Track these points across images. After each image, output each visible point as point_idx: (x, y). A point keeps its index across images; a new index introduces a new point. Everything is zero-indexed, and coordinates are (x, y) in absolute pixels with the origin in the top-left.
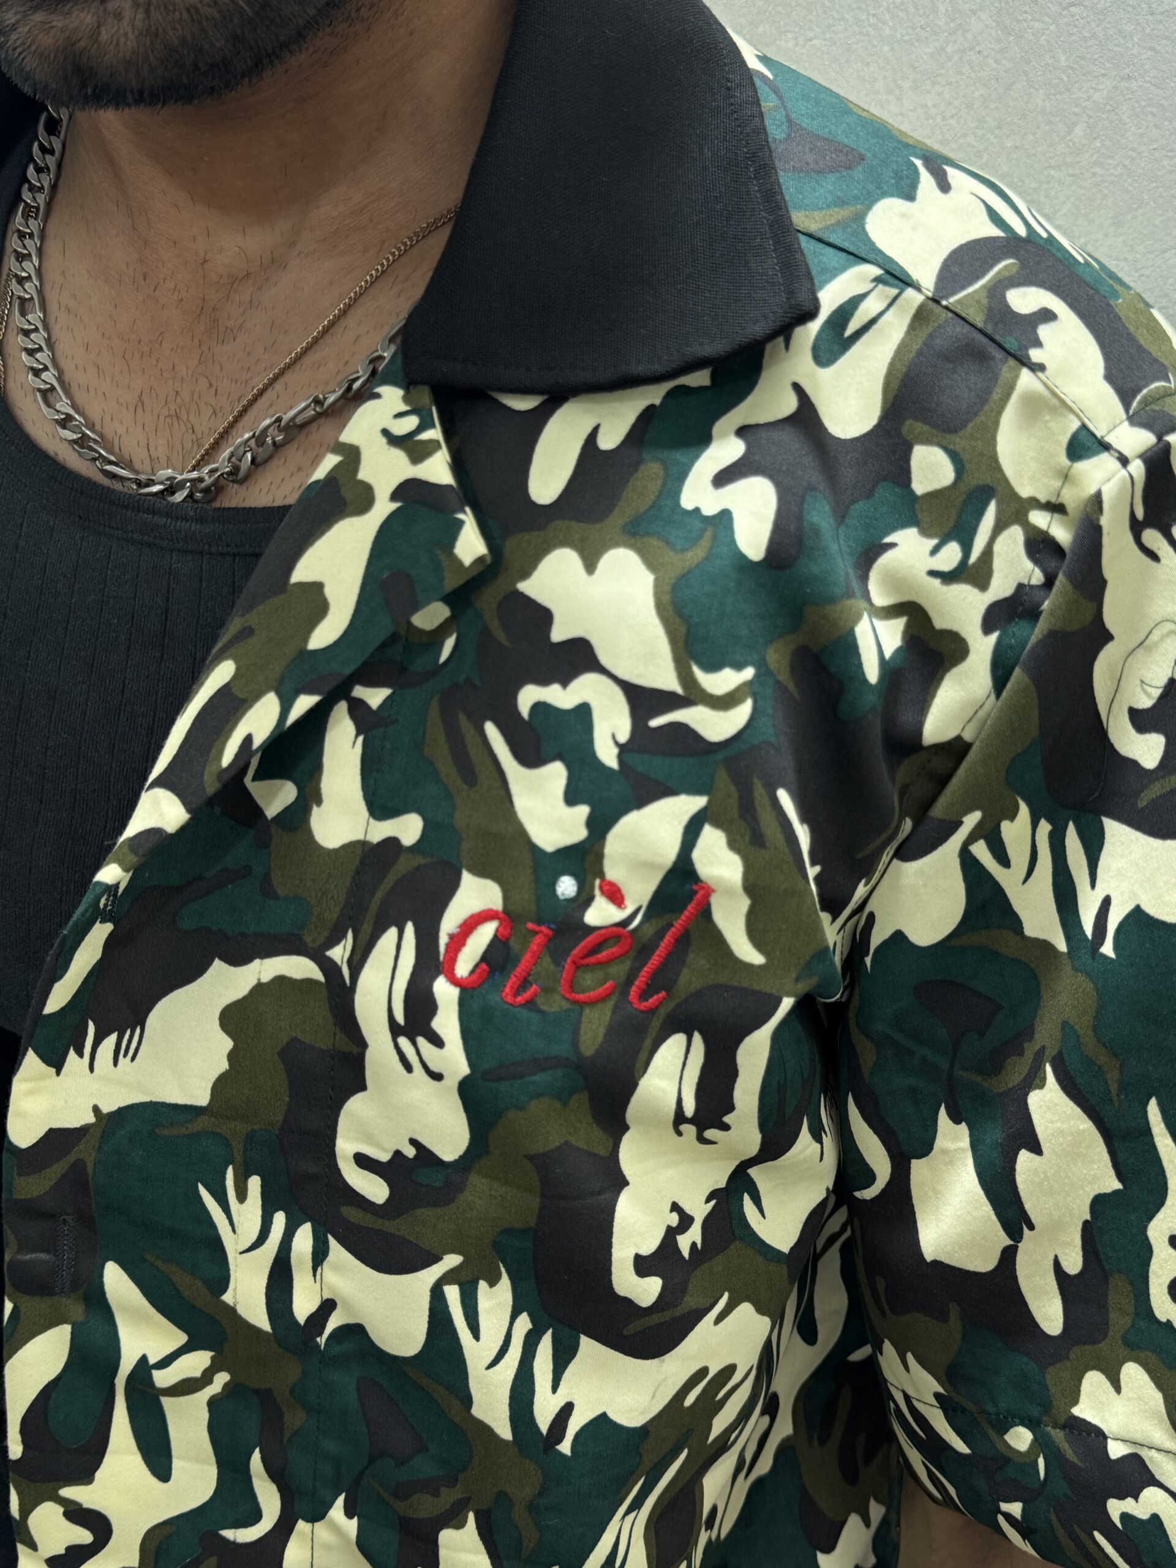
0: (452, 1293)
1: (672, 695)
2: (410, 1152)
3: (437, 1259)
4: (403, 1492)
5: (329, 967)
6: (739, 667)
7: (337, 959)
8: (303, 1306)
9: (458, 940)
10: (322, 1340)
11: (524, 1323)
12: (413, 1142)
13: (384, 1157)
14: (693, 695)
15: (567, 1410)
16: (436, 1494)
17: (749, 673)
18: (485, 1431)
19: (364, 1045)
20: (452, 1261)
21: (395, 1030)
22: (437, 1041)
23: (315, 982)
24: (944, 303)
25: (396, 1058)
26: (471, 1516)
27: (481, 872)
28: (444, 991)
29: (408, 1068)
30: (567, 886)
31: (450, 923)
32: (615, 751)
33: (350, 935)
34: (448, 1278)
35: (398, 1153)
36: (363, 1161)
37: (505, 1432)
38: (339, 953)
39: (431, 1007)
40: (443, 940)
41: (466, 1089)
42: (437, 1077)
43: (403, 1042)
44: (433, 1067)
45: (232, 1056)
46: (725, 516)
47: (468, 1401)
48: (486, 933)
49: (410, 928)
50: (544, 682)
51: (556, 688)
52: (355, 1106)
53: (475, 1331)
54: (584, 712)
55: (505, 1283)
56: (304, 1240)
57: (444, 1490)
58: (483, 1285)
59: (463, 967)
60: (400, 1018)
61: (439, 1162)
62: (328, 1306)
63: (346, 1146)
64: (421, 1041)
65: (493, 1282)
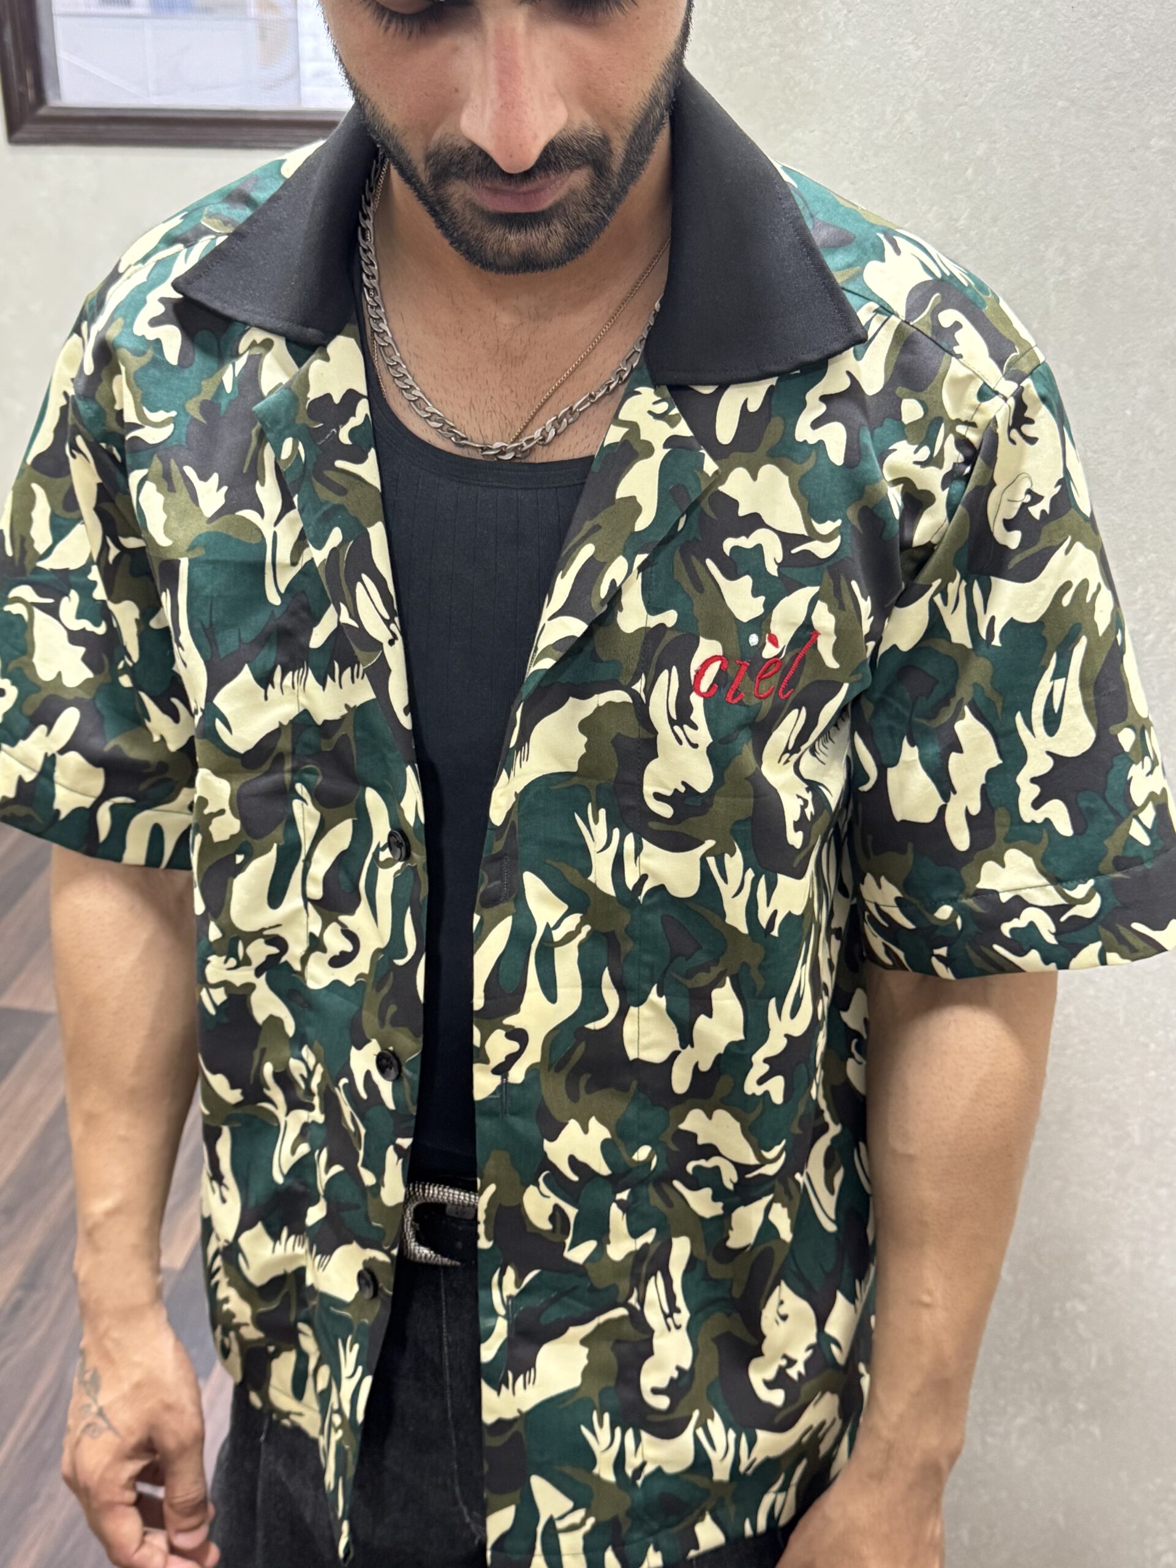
0: (711, 861)
1: (803, 536)
2: (682, 789)
3: (702, 843)
4: (689, 975)
5: (634, 695)
6: (834, 520)
7: (638, 690)
8: (631, 880)
9: (700, 673)
10: (641, 898)
11: (750, 874)
12: (684, 783)
13: (669, 793)
14: (813, 536)
15: (775, 914)
16: (708, 971)
17: (839, 522)
18: (734, 930)
19: (656, 733)
20: (710, 844)
21: (672, 723)
22: (694, 727)
23: (628, 703)
24: (911, 323)
25: (673, 737)
26: (728, 980)
27: (710, 636)
28: (696, 701)
29: (680, 742)
30: (754, 640)
31: (695, 664)
32: (776, 567)
33: (643, 676)
34: (709, 853)
35: (676, 791)
36: (658, 796)
37: (744, 929)
38: (639, 686)
39: (690, 709)
40: (693, 674)
41: (711, 751)
42: (695, 746)
43: (677, 728)
44: (693, 741)
45: (587, 746)
46: (821, 444)
47: (723, 915)
48: (715, 667)
49: (674, 669)
50: (737, 535)
51: (743, 538)
52: (653, 767)
53: (725, 879)
54: (759, 548)
55: (738, 852)
56: (630, 843)
57: (712, 968)
58: (727, 856)
59: (705, 685)
60: (674, 716)
61: (698, 793)
62: (643, 878)
63: (648, 789)
64: (686, 727)
65: (732, 854)
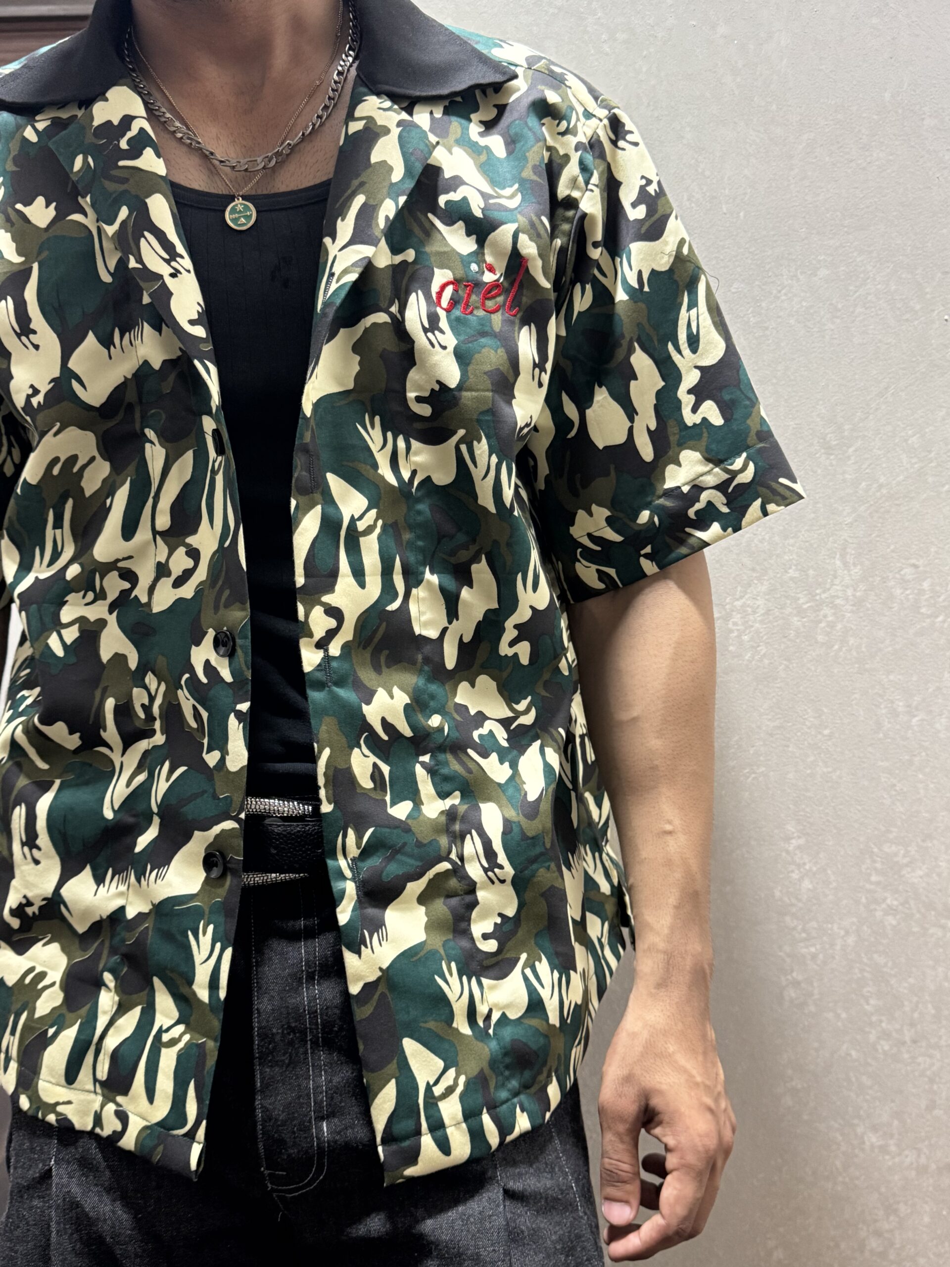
0: (463, 448)
2: (437, 387)
3: (455, 434)
4: (453, 553)
5: (391, 315)
6: (511, 186)
7: (394, 312)
8: (406, 475)
9: (440, 294)
10: (414, 490)
11: (494, 458)
12: (438, 383)
13: (427, 394)
14: (499, 196)
16: (468, 549)
17: (516, 186)
18: (485, 509)
19: (413, 342)
20: (461, 432)
21: (425, 331)
23: (388, 323)
25: (427, 342)
26: (483, 557)
27: (441, 267)
28: (440, 313)
29: (433, 346)
30: (474, 267)
31: (435, 288)
33: (396, 301)
34: (461, 441)
35: (432, 390)
36: (419, 399)
37: (493, 510)
38: (394, 309)
39: (437, 319)
40: (435, 293)
41: (457, 351)
42: (444, 348)
43: (430, 335)
44: (443, 343)
45: (360, 363)
46: (488, 147)
47: (475, 497)
48: (450, 289)
49: (420, 292)
52: (412, 374)
53: (475, 462)
55: (485, 439)
56: (401, 444)
57: (471, 547)
58: (475, 443)
59: (445, 301)
60: (426, 325)
61: (449, 389)
62: (414, 473)
63: (411, 394)
64: (436, 333)
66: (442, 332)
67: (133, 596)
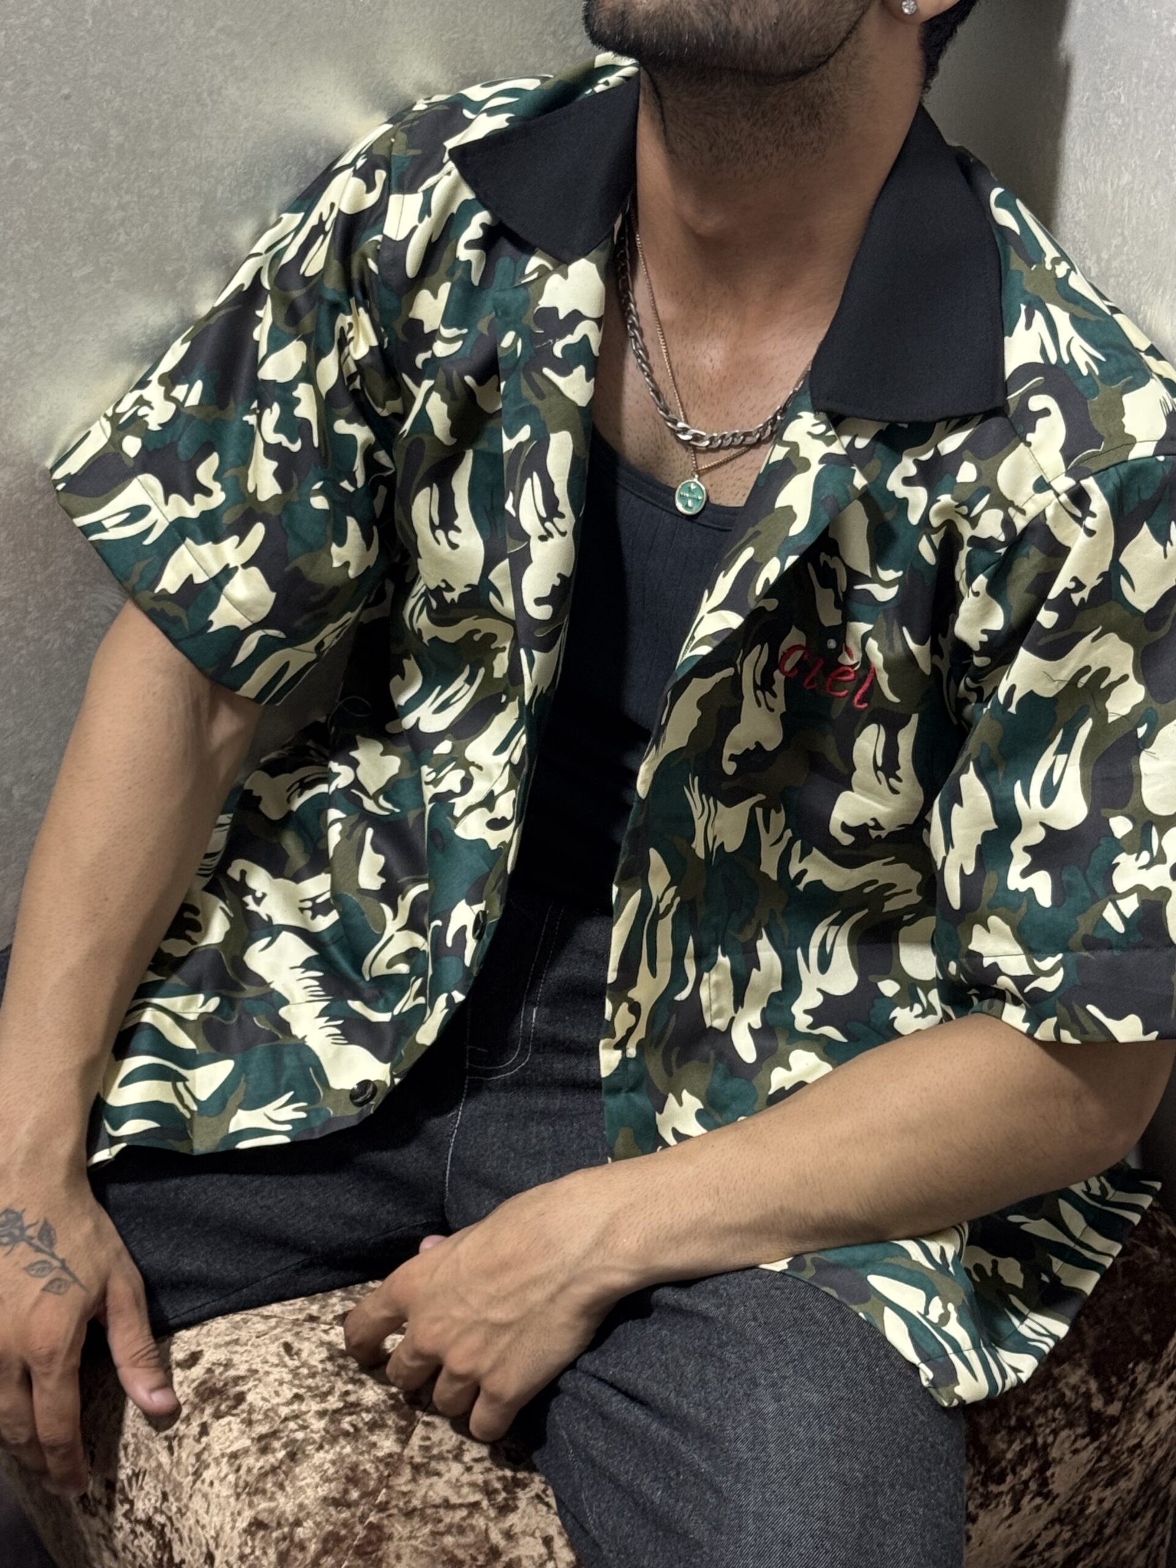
0: (759, 811)
1: (866, 576)
2: (752, 748)
3: (755, 795)
4: (740, 930)
9: (786, 656)
10: (713, 860)
11: (789, 833)
12: (755, 743)
13: (739, 753)
14: (875, 578)
15: (804, 872)
16: (751, 924)
18: (765, 876)
19: (742, 696)
20: (761, 797)
21: (756, 686)
23: (732, 677)
25: (755, 699)
26: (763, 930)
27: (800, 628)
28: (778, 676)
29: (759, 704)
30: (832, 644)
31: (784, 647)
33: (742, 650)
34: (759, 805)
35: (748, 750)
36: (732, 757)
37: (774, 877)
39: (773, 682)
40: (780, 654)
41: (783, 717)
42: (772, 710)
43: (759, 693)
44: (770, 705)
46: (905, 500)
47: (759, 861)
48: (799, 654)
49: (766, 646)
52: (734, 732)
53: (767, 830)
55: (783, 813)
57: (752, 921)
58: (773, 812)
59: (788, 666)
60: (759, 682)
61: (765, 751)
62: (715, 840)
63: (727, 749)
64: (767, 694)
65: (778, 811)
66: (774, 695)
67: (452, 801)
